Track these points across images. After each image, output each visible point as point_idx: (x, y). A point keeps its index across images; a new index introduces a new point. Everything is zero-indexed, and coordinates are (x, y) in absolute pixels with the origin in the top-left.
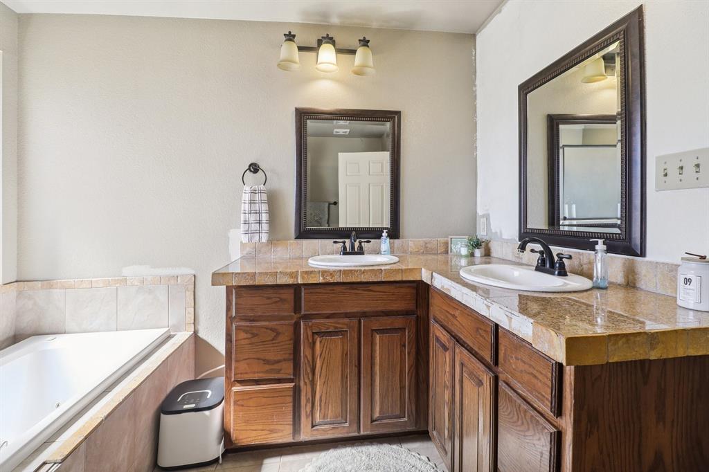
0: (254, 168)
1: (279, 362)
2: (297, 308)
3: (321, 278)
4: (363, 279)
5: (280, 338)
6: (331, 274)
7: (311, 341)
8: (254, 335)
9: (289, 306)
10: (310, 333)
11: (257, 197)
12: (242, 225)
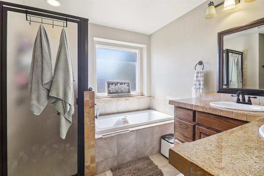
0: (201, 63)
1: (188, 138)
2: (194, 120)
3: (202, 110)
4: (222, 114)
5: (188, 129)
6: (206, 109)
7: (199, 135)
8: (181, 125)
9: (191, 118)
10: (199, 132)
11: (199, 75)
12: (194, 86)
